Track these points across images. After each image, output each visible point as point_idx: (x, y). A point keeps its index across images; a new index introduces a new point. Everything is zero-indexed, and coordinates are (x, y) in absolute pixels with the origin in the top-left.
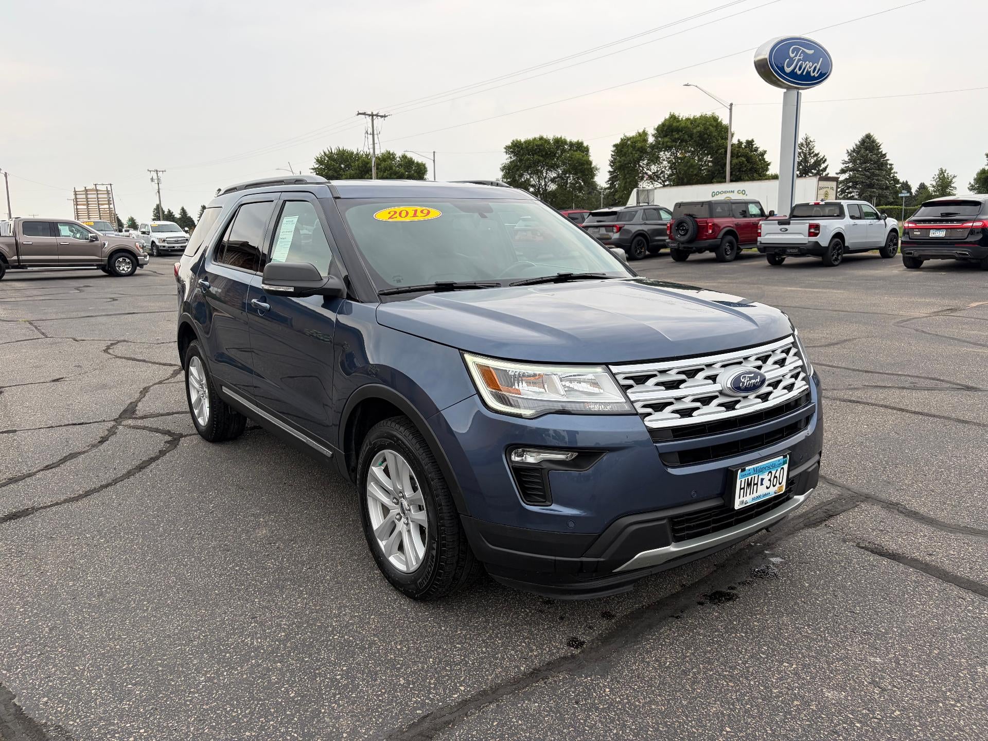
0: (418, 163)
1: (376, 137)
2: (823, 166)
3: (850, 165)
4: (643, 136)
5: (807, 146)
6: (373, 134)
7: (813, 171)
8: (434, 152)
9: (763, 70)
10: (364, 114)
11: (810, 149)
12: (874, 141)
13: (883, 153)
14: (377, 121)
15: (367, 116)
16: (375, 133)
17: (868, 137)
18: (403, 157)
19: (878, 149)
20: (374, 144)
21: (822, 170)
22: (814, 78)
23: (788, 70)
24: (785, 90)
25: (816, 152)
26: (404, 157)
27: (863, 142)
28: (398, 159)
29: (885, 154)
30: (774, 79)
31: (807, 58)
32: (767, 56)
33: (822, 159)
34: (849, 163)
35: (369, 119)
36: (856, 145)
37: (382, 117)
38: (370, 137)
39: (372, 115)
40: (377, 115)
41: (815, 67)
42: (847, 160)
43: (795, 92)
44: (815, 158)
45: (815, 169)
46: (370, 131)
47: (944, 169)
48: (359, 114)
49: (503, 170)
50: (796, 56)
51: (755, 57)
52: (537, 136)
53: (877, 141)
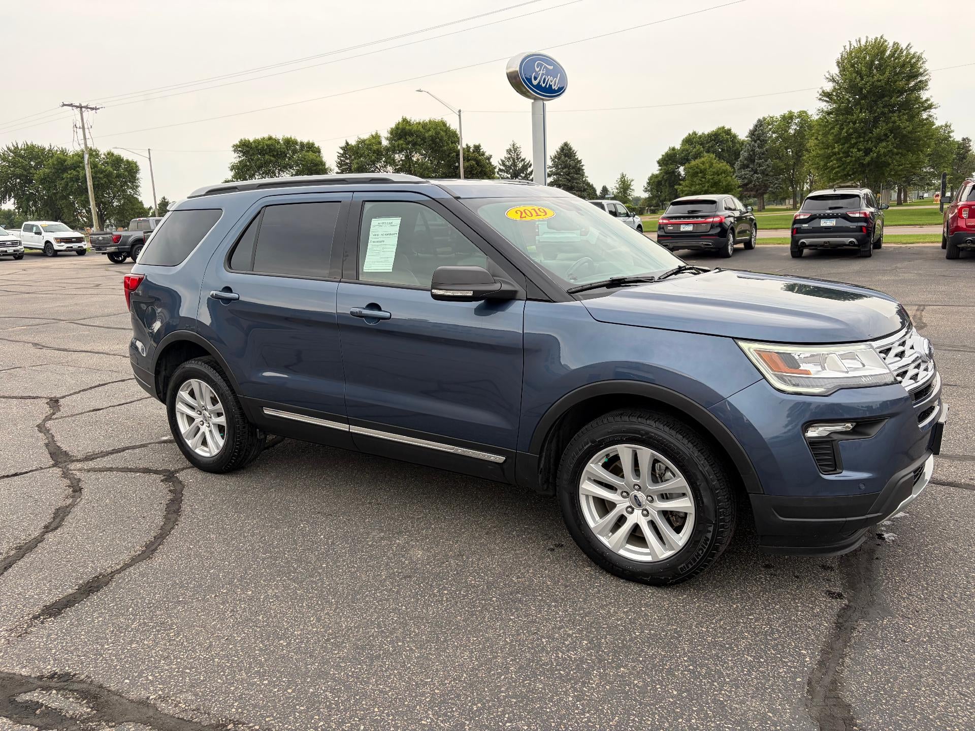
0: (127, 161)
1: (87, 131)
2: (529, 170)
3: (554, 169)
4: (376, 138)
5: (515, 152)
6: (83, 128)
7: (522, 174)
8: (149, 150)
9: (514, 81)
10: (71, 105)
11: (517, 155)
12: (570, 149)
13: (579, 159)
14: (87, 114)
15: (74, 108)
16: (86, 126)
17: (566, 144)
18: (108, 154)
19: (574, 156)
20: (85, 138)
21: (529, 174)
22: (554, 91)
23: (535, 83)
24: (533, 101)
25: (523, 157)
26: (110, 154)
27: (562, 149)
28: (103, 156)
29: (580, 161)
30: (524, 90)
31: (548, 73)
32: (518, 69)
33: (528, 164)
34: (552, 167)
35: (77, 111)
36: (557, 152)
37: (92, 109)
38: (80, 131)
39: (81, 107)
40: (87, 107)
41: (555, 81)
42: (551, 165)
43: (541, 102)
44: (523, 163)
45: (523, 173)
46: (79, 124)
47: (624, 174)
48: (64, 105)
49: (232, 170)
50: (540, 70)
51: (507, 68)
52: (266, 136)
53: (573, 149)
